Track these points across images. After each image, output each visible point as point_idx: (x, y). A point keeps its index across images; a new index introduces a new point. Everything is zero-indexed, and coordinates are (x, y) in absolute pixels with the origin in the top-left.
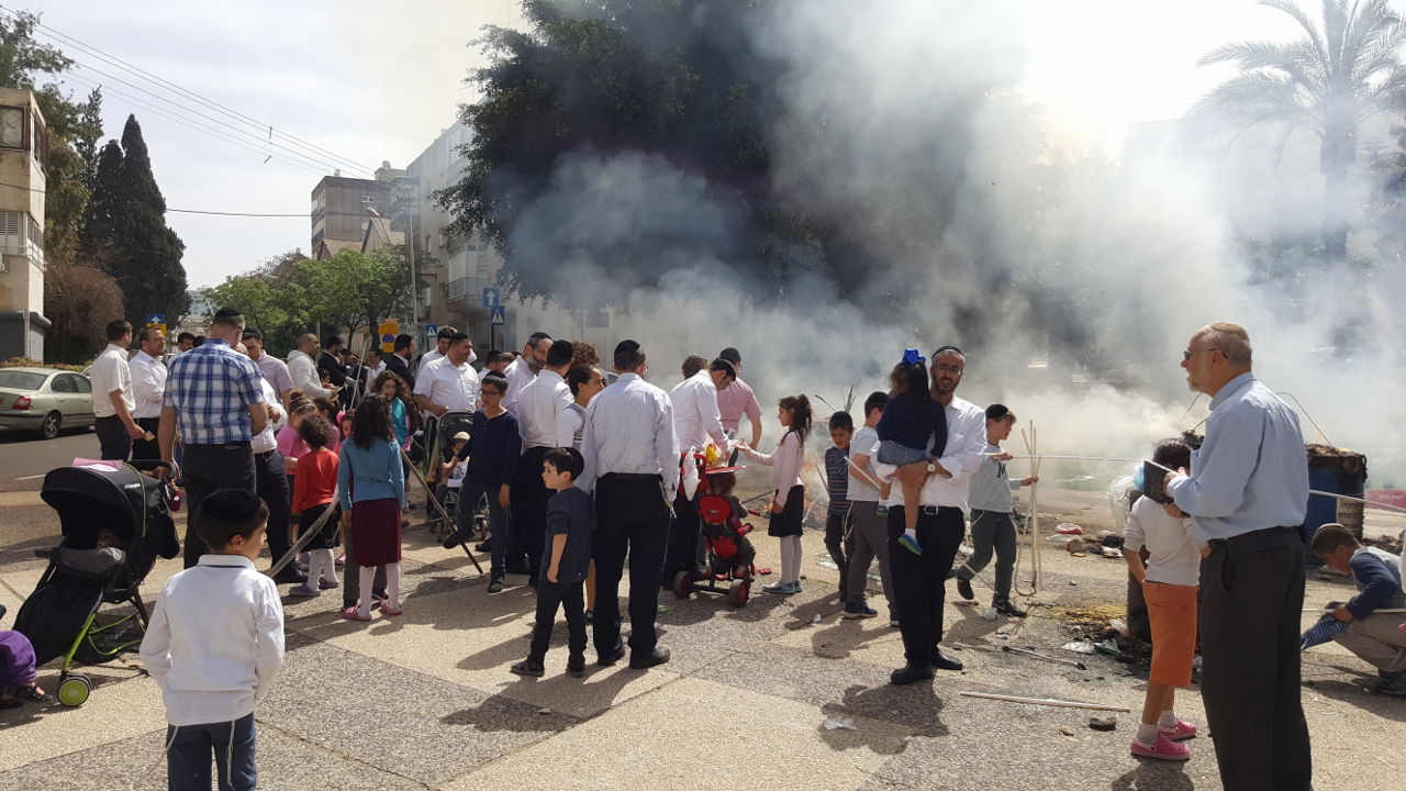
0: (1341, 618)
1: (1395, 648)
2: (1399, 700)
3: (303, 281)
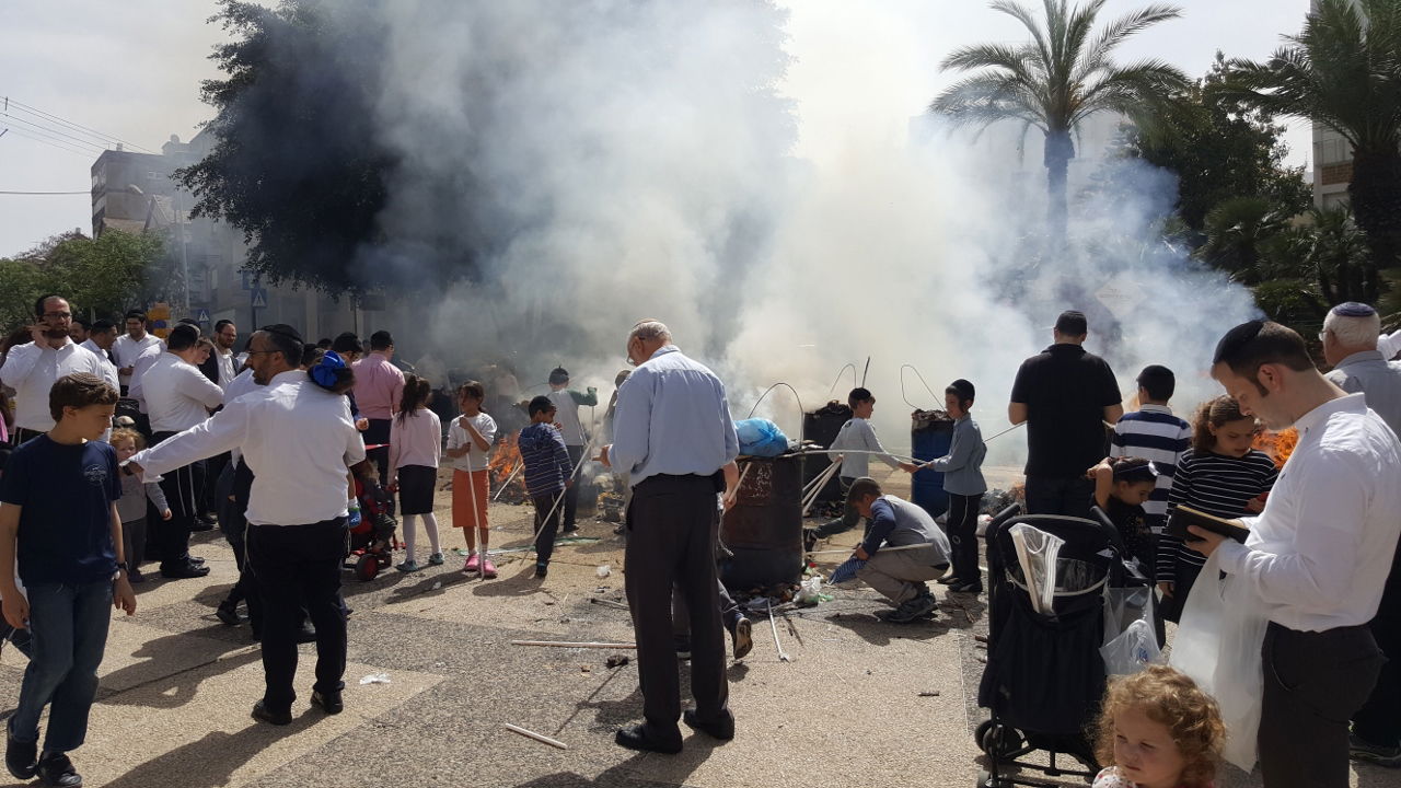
0: (861, 557)
1: (902, 581)
2: (899, 626)
3: (69, 262)
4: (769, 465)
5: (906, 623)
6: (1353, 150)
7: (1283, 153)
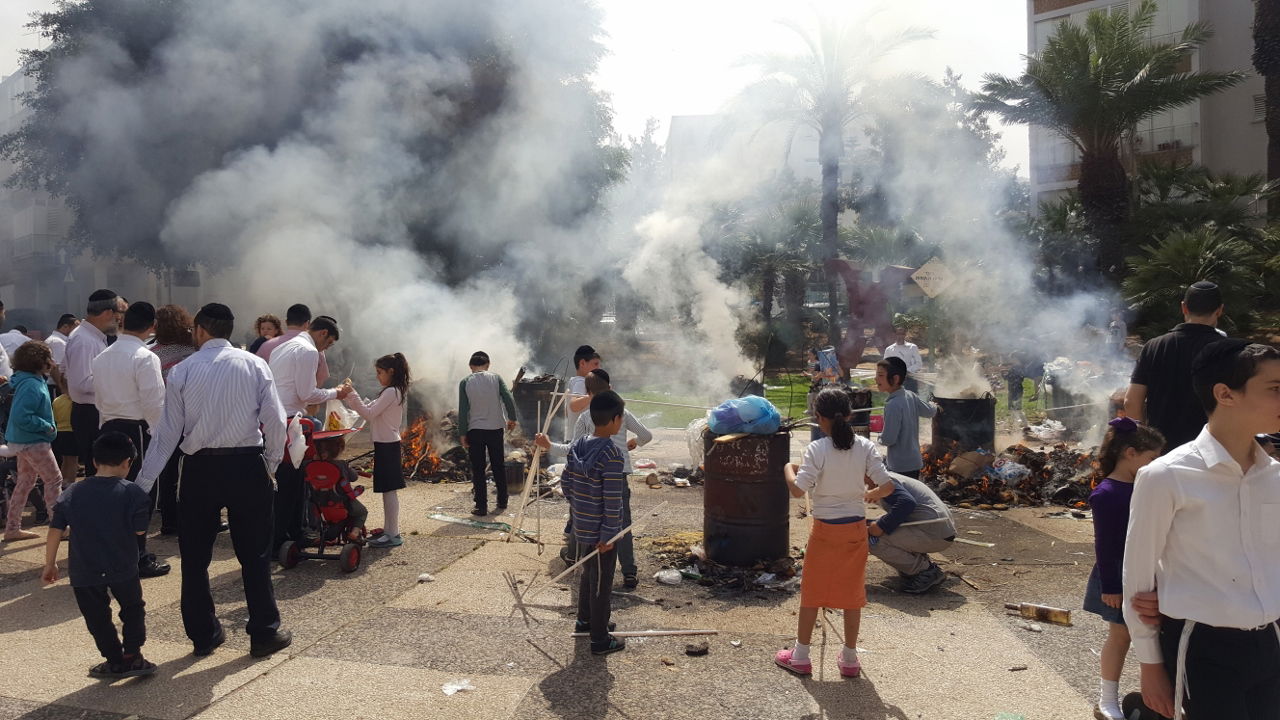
0: (874, 533)
1: (914, 554)
4: (766, 442)
5: (923, 594)
6: (1082, 155)
7: (1001, 155)
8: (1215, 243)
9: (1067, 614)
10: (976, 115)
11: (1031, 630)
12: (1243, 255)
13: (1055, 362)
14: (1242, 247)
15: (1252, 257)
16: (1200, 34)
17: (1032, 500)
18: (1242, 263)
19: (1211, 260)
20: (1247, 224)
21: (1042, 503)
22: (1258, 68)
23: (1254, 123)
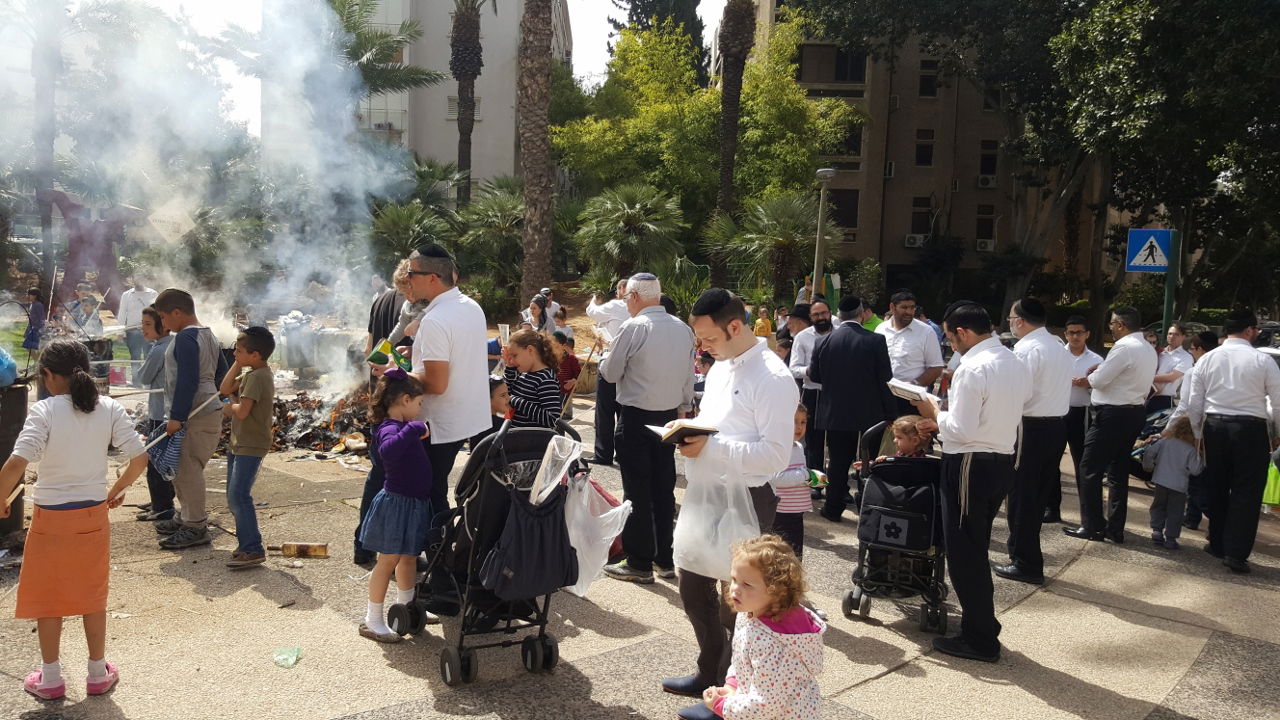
7: (231, 106)
8: (422, 219)
9: (324, 547)
10: (210, 60)
11: (293, 567)
12: (444, 232)
13: (290, 315)
14: (442, 225)
15: (449, 234)
16: (413, 30)
17: (279, 446)
18: (441, 238)
19: (419, 233)
20: (444, 205)
21: (287, 448)
22: (454, 73)
23: (448, 120)
